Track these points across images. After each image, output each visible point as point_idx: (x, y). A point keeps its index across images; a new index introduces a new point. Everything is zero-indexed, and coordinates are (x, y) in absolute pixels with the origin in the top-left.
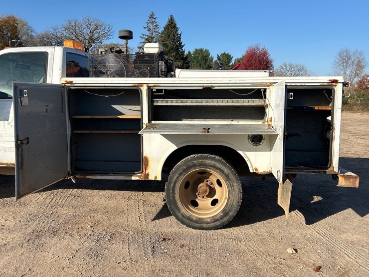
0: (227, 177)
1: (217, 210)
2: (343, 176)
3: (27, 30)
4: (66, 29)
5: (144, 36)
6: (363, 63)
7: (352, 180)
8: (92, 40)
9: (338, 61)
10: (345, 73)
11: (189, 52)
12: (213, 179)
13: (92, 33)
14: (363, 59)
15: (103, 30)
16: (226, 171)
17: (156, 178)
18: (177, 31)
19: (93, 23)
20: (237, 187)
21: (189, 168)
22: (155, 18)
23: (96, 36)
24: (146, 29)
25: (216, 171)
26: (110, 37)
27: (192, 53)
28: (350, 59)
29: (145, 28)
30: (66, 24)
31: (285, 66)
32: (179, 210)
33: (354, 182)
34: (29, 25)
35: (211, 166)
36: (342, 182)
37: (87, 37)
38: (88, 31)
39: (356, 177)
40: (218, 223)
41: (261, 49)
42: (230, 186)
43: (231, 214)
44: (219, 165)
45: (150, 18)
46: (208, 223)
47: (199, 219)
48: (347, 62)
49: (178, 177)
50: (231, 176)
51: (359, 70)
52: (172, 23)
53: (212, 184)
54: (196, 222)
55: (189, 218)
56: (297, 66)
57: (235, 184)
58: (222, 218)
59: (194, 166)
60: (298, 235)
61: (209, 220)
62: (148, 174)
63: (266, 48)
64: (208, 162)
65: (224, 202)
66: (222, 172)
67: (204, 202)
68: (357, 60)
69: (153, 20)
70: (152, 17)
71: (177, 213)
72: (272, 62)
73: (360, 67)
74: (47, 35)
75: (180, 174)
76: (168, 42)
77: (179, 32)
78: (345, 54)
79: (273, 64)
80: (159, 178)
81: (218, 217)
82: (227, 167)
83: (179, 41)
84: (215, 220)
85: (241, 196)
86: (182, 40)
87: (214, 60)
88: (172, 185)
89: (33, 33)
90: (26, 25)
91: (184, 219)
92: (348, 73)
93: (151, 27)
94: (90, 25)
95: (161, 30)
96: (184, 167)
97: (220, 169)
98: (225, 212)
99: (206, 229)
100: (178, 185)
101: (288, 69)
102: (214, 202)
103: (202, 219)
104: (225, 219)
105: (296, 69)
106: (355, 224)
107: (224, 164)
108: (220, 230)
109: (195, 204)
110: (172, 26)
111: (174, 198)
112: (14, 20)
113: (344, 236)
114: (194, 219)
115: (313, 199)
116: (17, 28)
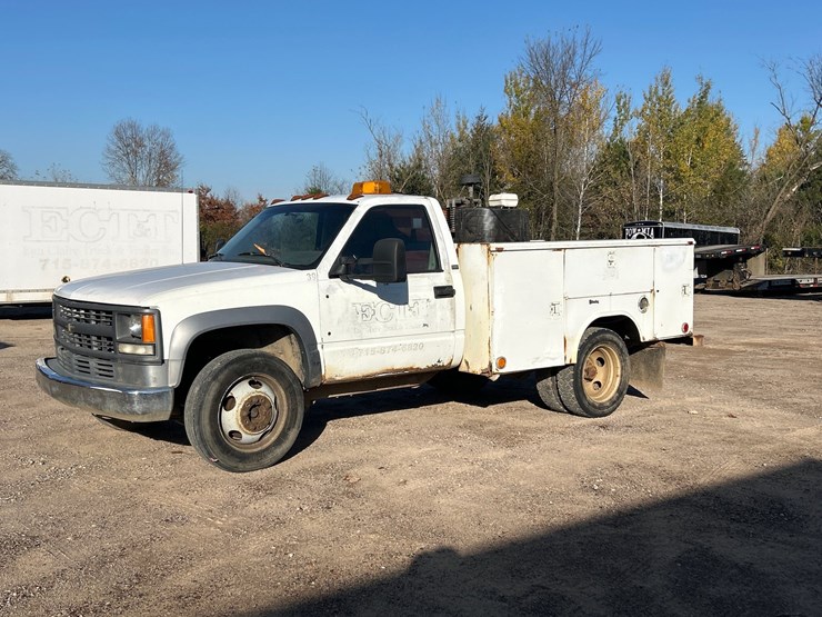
6: (172, 159)
7: (700, 340)
9: (113, 148)
10: (133, 179)
14: (172, 148)
17: (573, 360)
28: (140, 145)
33: (702, 342)
48: (136, 153)
51: (164, 174)
68: (158, 151)
73: (167, 165)
78: (129, 133)
80: (576, 361)
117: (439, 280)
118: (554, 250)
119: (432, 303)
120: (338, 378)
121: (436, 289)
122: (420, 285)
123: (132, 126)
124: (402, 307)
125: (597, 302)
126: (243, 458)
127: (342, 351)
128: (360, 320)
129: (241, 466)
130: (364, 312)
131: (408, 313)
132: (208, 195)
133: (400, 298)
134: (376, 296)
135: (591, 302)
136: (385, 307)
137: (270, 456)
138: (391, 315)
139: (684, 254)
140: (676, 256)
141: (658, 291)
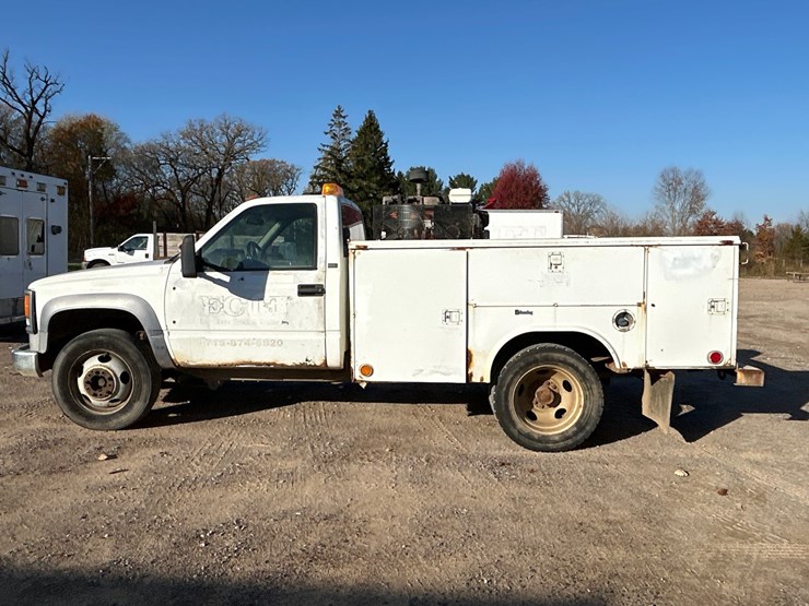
0: (583, 378)
1: (567, 424)
2: (743, 371)
3: (118, 138)
4: (186, 136)
5: (326, 148)
6: (702, 192)
7: (754, 376)
8: (230, 155)
9: (659, 187)
10: (673, 209)
11: (400, 173)
12: (557, 381)
13: (231, 142)
14: (703, 184)
15: (251, 137)
16: (582, 368)
17: (482, 379)
18: (381, 137)
19: (232, 126)
20: (597, 389)
21: (529, 365)
22: (344, 117)
23: (238, 146)
24: (329, 136)
25: (567, 369)
26: (262, 149)
27: (405, 174)
28: (680, 183)
29: (326, 133)
30: (184, 127)
31: (568, 195)
32: (514, 425)
33: (758, 380)
34: (121, 130)
35: (560, 361)
36: (741, 379)
37: (222, 149)
38: (224, 139)
39: (760, 373)
40: (570, 442)
41: (526, 167)
42: (587, 389)
43: (588, 428)
44: (572, 361)
45: (335, 116)
46: (556, 442)
47: (543, 436)
48: (675, 190)
49: (512, 379)
50: (589, 375)
51: (695, 203)
52: (372, 124)
53: (555, 388)
54: (539, 441)
55: (529, 436)
56: (587, 196)
57: (594, 386)
58: (575, 434)
59: (536, 362)
60: (682, 455)
61: (557, 438)
62: (471, 375)
63: (535, 167)
64: (556, 355)
65: (577, 412)
66: (576, 369)
67: (546, 414)
68: (692, 186)
69: (341, 119)
70: (338, 114)
71: (512, 429)
72: (546, 190)
73: (698, 197)
74: (150, 146)
75: (516, 374)
76: (365, 158)
77: (384, 139)
78: (671, 176)
79: (548, 193)
80: (487, 380)
81: (570, 433)
82: (583, 362)
83: (385, 154)
84: (564, 436)
85: (602, 402)
86: (389, 153)
87: (444, 187)
88: (504, 389)
89: (126, 144)
90: (116, 130)
91: (522, 438)
92: (677, 207)
93: (337, 130)
94: (228, 128)
95: (354, 135)
96: (522, 364)
97: (572, 365)
98: (580, 426)
99: (552, 451)
100: (513, 389)
101: (573, 201)
102: (560, 414)
103: (548, 436)
104: (581, 435)
105: (587, 201)
106: (755, 441)
107: (578, 359)
108: (570, 453)
109: (533, 417)
110: (371, 128)
111: (507, 407)
112: (98, 123)
113: (744, 455)
114: (536, 437)
115: (681, 410)
116: (101, 135)
117: (309, 277)
118: (453, 249)
119: (294, 301)
120: (191, 364)
121: (301, 287)
122: (282, 282)
123: (674, 171)
124: (256, 303)
125: (531, 313)
126: (90, 418)
127: (188, 339)
128: (206, 312)
129: (87, 424)
130: (213, 305)
131: (263, 309)
132: (714, 217)
133: (256, 293)
134: (227, 290)
135: (517, 312)
136: (236, 302)
137: (115, 421)
138: (243, 311)
139: (716, 258)
140: (694, 259)
141: (653, 305)
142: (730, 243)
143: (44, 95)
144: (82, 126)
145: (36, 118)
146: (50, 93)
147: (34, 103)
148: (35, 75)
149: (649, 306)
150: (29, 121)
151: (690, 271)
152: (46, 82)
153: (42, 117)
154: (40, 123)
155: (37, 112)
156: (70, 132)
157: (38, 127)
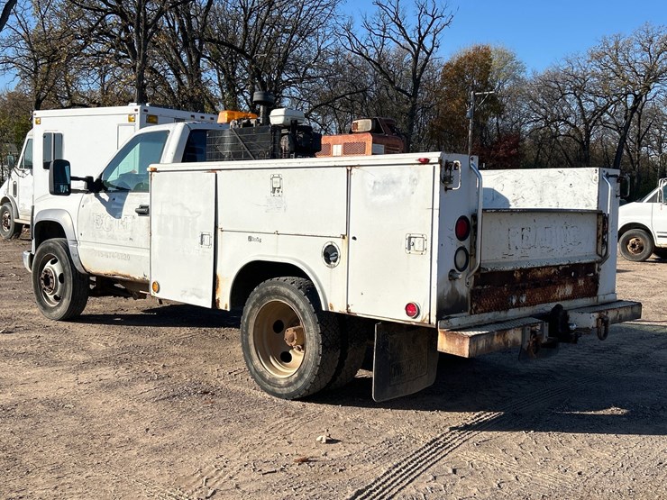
7: (457, 342)
16: (302, 306)
17: (224, 306)
19: (656, 38)
35: (285, 296)
36: (442, 344)
40: (291, 390)
46: (281, 387)
49: (251, 310)
54: (268, 383)
55: (262, 376)
58: (297, 381)
61: (282, 383)
62: (218, 301)
64: (283, 289)
66: (298, 307)
80: (228, 308)
84: (289, 383)
90: (511, 59)
91: (257, 375)
94: (651, 41)
98: (300, 373)
100: (253, 323)
103: (277, 378)
107: (300, 296)
112: (486, 54)
116: (489, 66)
119: (136, 219)
125: (260, 240)
127: (87, 250)
128: (95, 226)
130: (98, 222)
134: (105, 208)
135: (250, 239)
136: (108, 219)
138: (111, 227)
139: (414, 181)
140: (393, 182)
141: (354, 238)
142: (426, 162)
143: (431, 30)
144: (470, 59)
145: (422, 55)
146: (439, 27)
147: (421, 38)
148: (423, 10)
149: (351, 240)
150: (416, 58)
151: (389, 197)
152: (433, 16)
153: (429, 54)
154: (427, 60)
155: (424, 49)
156: (457, 67)
157: (424, 65)
